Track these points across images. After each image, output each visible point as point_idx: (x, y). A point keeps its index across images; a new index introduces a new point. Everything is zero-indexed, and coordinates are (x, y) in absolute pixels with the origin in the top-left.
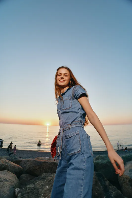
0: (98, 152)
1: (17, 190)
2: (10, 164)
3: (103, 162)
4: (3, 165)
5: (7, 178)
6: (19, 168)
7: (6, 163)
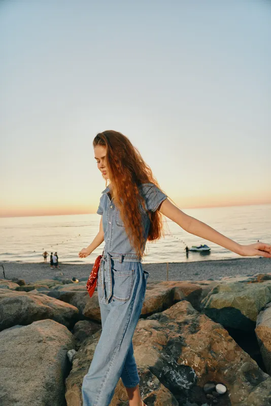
0: (221, 262)
1: (71, 353)
2: (54, 305)
3: (228, 298)
4: (42, 308)
5: (51, 335)
6: (71, 310)
7: (47, 303)
